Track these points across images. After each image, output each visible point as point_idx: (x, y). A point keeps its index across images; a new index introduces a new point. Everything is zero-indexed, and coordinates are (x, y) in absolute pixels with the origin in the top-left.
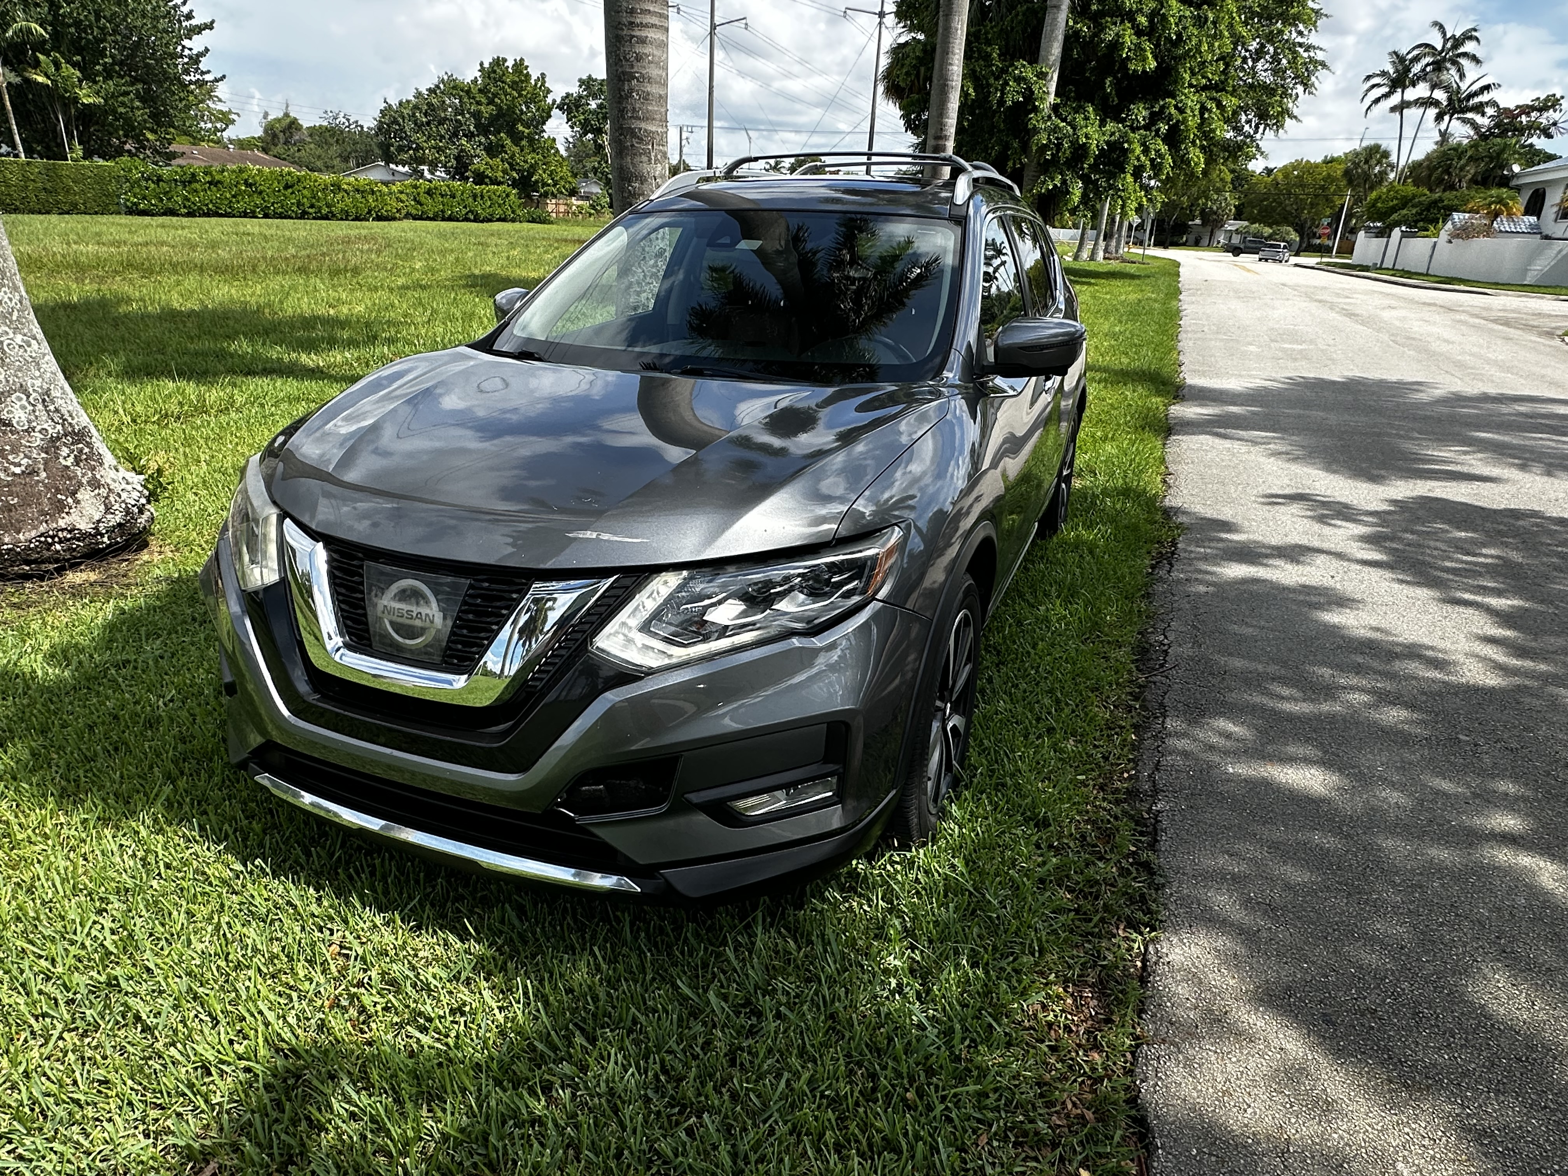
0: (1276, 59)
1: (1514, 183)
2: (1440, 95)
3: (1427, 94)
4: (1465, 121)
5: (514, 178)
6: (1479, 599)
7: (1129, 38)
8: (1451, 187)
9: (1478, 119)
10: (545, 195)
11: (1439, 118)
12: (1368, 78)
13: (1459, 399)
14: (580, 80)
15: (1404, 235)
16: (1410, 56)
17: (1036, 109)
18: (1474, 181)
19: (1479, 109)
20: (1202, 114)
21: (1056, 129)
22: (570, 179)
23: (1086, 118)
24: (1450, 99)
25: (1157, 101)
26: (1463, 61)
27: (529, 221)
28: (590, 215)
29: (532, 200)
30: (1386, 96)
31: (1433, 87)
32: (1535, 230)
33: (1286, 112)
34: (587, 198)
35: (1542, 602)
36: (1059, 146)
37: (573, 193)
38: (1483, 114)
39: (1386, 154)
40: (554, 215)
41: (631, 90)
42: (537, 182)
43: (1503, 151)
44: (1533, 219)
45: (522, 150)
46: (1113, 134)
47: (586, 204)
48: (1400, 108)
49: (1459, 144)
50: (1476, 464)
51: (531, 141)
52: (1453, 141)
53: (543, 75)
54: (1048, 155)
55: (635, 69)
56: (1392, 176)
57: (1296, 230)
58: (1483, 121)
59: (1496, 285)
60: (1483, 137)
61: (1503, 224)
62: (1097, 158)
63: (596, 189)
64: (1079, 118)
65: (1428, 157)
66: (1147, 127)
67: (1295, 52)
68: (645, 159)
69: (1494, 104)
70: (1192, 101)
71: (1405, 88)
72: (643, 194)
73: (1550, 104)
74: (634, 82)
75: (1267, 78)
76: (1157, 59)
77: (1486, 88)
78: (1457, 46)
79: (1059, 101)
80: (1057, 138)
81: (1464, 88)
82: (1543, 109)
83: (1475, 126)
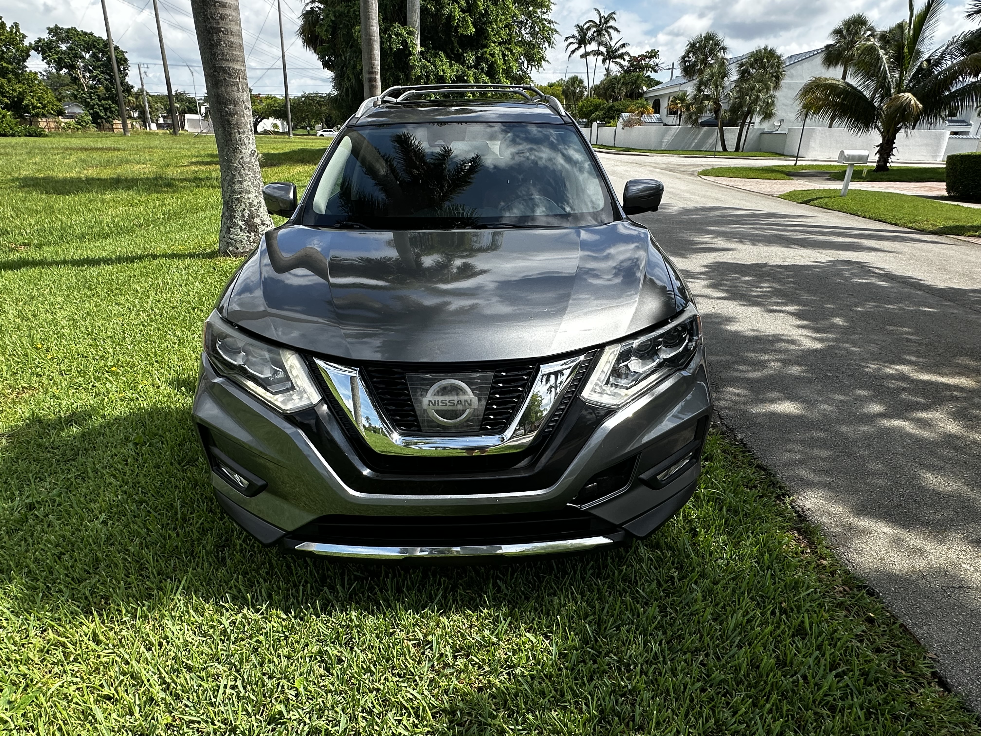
0: (532, 27)
1: (645, 96)
2: (603, 49)
3: (596, 48)
4: (616, 63)
5: (7, 103)
6: (780, 308)
7: (458, 14)
8: (616, 99)
9: (622, 62)
10: (37, 115)
11: (604, 61)
12: (567, 39)
13: (686, 211)
14: (48, 29)
15: (599, 126)
16: (585, 27)
17: (410, 54)
18: (626, 96)
19: (621, 56)
20: (504, 58)
21: (424, 67)
22: (56, 103)
23: (442, 61)
24: (607, 51)
25: (479, 50)
26: (610, 30)
27: (26, 136)
28: (78, 129)
29: (25, 119)
30: (577, 49)
31: (599, 44)
32: (660, 121)
33: (542, 58)
34: (71, 117)
35: (804, 305)
36: (428, 77)
37: (61, 113)
38: (624, 60)
39: (581, 82)
40: (47, 130)
41: (220, 40)
42: (27, 106)
43: (637, 79)
44: (658, 115)
45: (9, 82)
46: (457, 71)
47: (72, 121)
48: (585, 55)
49: (616, 76)
50: (720, 243)
51: (17, 75)
52: (613, 74)
53: (16, 24)
55: (221, 25)
56: (586, 93)
58: (625, 63)
59: (650, 151)
60: (625, 71)
61: (645, 118)
63: (78, 110)
64: (437, 61)
65: (602, 82)
66: (476, 67)
67: (543, 24)
68: (235, 88)
69: (628, 54)
70: (497, 50)
71: (585, 45)
72: (237, 113)
73: (653, 54)
74: (221, 34)
75: (528, 38)
76: (475, 26)
77: (623, 46)
78: (606, 22)
79: (423, 49)
80: (426, 72)
81: (613, 45)
82: (651, 57)
83: (621, 66)
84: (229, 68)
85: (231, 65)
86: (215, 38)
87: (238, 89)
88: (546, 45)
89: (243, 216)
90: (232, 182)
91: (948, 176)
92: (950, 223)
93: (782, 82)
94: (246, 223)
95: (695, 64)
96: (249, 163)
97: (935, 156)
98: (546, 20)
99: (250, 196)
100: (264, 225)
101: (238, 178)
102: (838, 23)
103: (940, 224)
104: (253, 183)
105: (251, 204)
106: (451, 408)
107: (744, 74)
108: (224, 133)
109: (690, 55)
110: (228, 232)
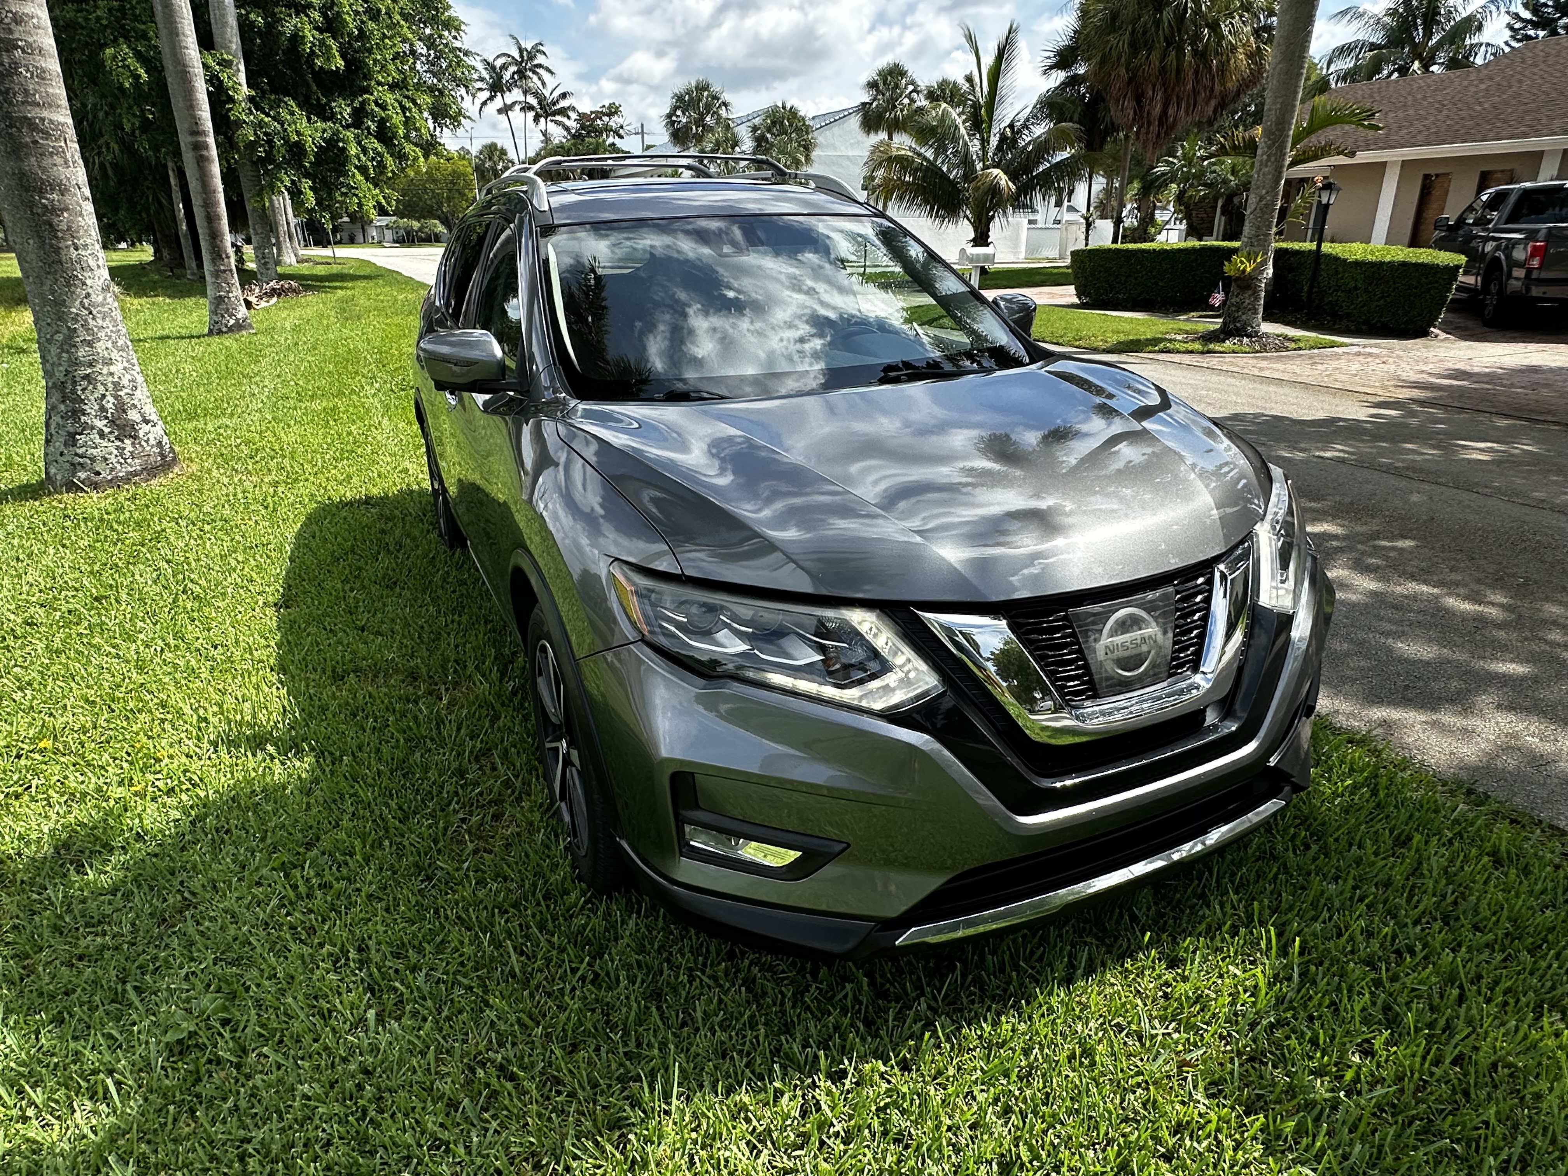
2: (532, 100)
3: (521, 98)
4: (558, 123)
7: (309, 33)
9: (567, 121)
11: (536, 119)
16: (498, 64)
17: (231, 100)
19: (563, 112)
21: (261, 125)
23: (292, 113)
24: (540, 103)
25: (356, 97)
26: (540, 71)
30: (491, 98)
31: (525, 93)
33: (460, 113)
36: (270, 142)
38: (569, 118)
39: (503, 152)
48: (505, 110)
49: (561, 143)
52: (554, 140)
54: (261, 152)
57: (443, 223)
58: (572, 124)
60: (574, 136)
62: (316, 155)
64: (284, 114)
65: (538, 154)
66: (356, 125)
67: (457, 57)
68: (58, 160)
69: (574, 109)
70: (389, 98)
71: (503, 92)
72: (67, 209)
73: (613, 111)
74: (18, 53)
75: (431, 80)
76: (343, 57)
77: (564, 96)
78: (531, 58)
79: (253, 93)
80: (266, 134)
81: (547, 95)
82: (610, 115)
83: (567, 129)
84: (42, 120)
85: (45, 114)
86: (6, 61)
87: (66, 162)
88: (463, 91)
89: (103, 409)
90: (69, 343)
91: (1076, 277)
92: (1122, 338)
93: (814, 154)
94: (112, 422)
95: (687, 127)
96: (103, 305)
97: (1016, 253)
98: (460, 50)
99: (113, 368)
100: (147, 422)
101: (83, 335)
102: (869, 74)
103: (1113, 339)
104: (114, 343)
105: (116, 384)
106: (1134, 652)
107: (760, 141)
108: (42, 247)
109: (679, 113)
110: (71, 440)
